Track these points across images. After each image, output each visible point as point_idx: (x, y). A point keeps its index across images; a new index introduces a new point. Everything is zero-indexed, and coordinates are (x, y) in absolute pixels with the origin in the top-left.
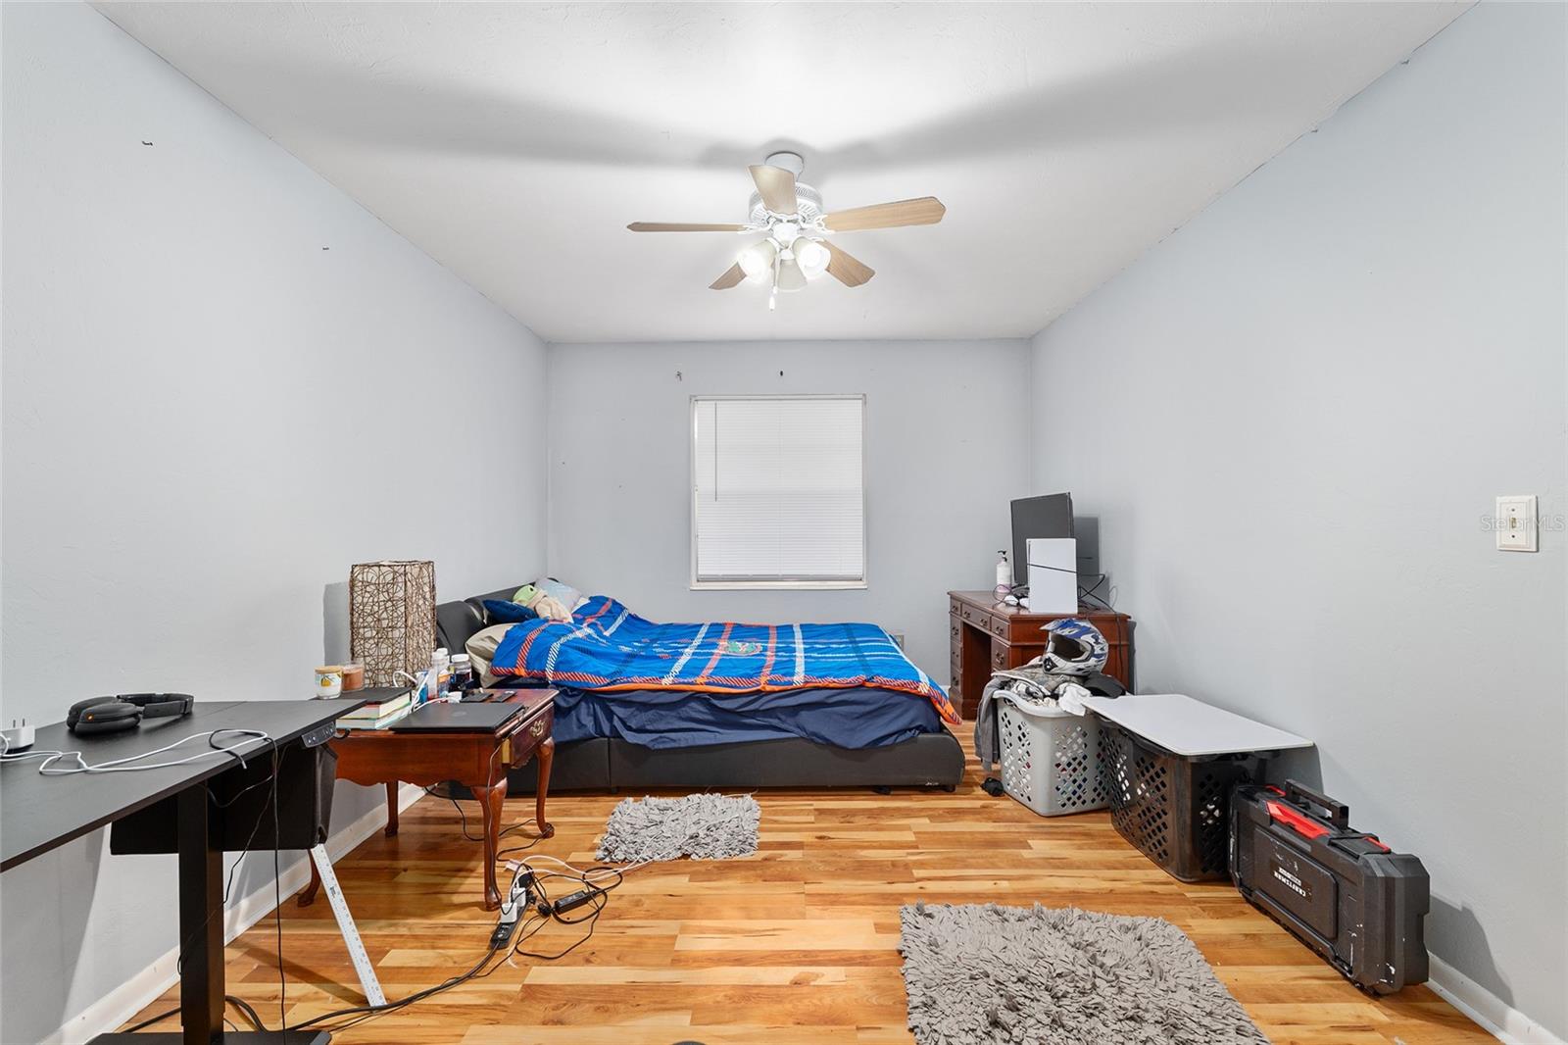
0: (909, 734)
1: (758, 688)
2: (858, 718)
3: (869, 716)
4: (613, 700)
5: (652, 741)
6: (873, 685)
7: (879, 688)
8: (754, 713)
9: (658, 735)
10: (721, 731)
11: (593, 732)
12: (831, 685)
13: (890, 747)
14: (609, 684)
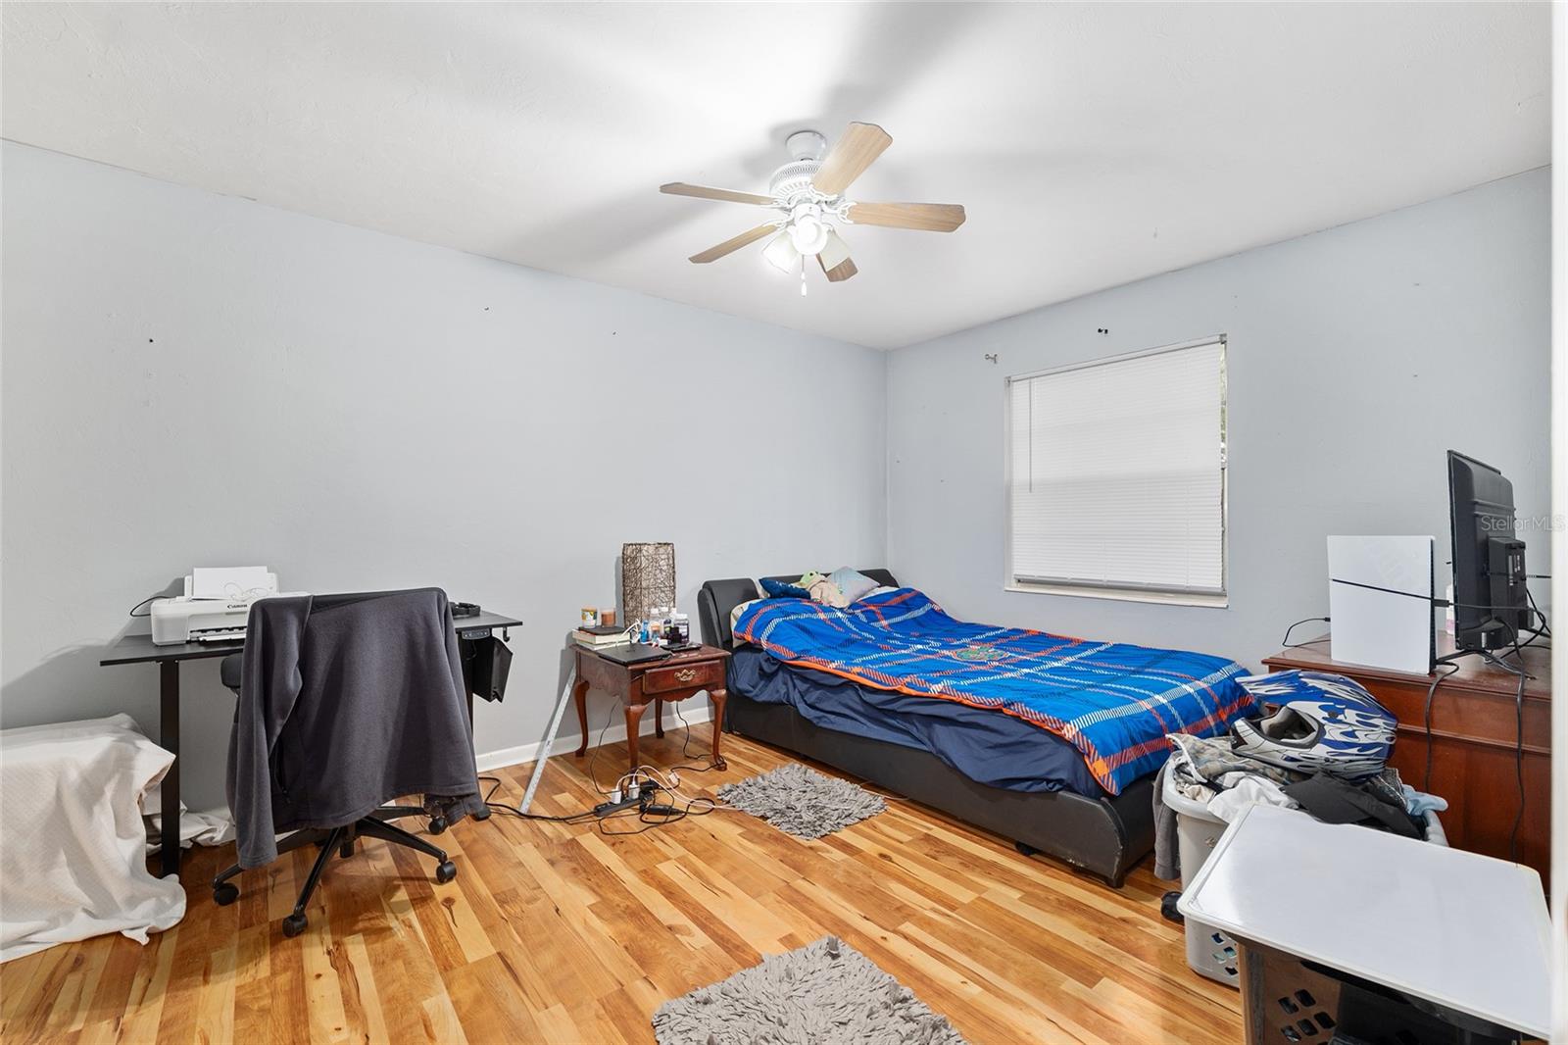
0: (1044, 786)
1: (896, 688)
2: (990, 748)
3: (1004, 749)
4: (796, 673)
5: (817, 718)
6: (1010, 712)
7: (1017, 718)
8: (894, 714)
9: (822, 714)
10: (869, 724)
11: (784, 701)
12: (966, 702)
13: (1023, 794)
14: (794, 659)
